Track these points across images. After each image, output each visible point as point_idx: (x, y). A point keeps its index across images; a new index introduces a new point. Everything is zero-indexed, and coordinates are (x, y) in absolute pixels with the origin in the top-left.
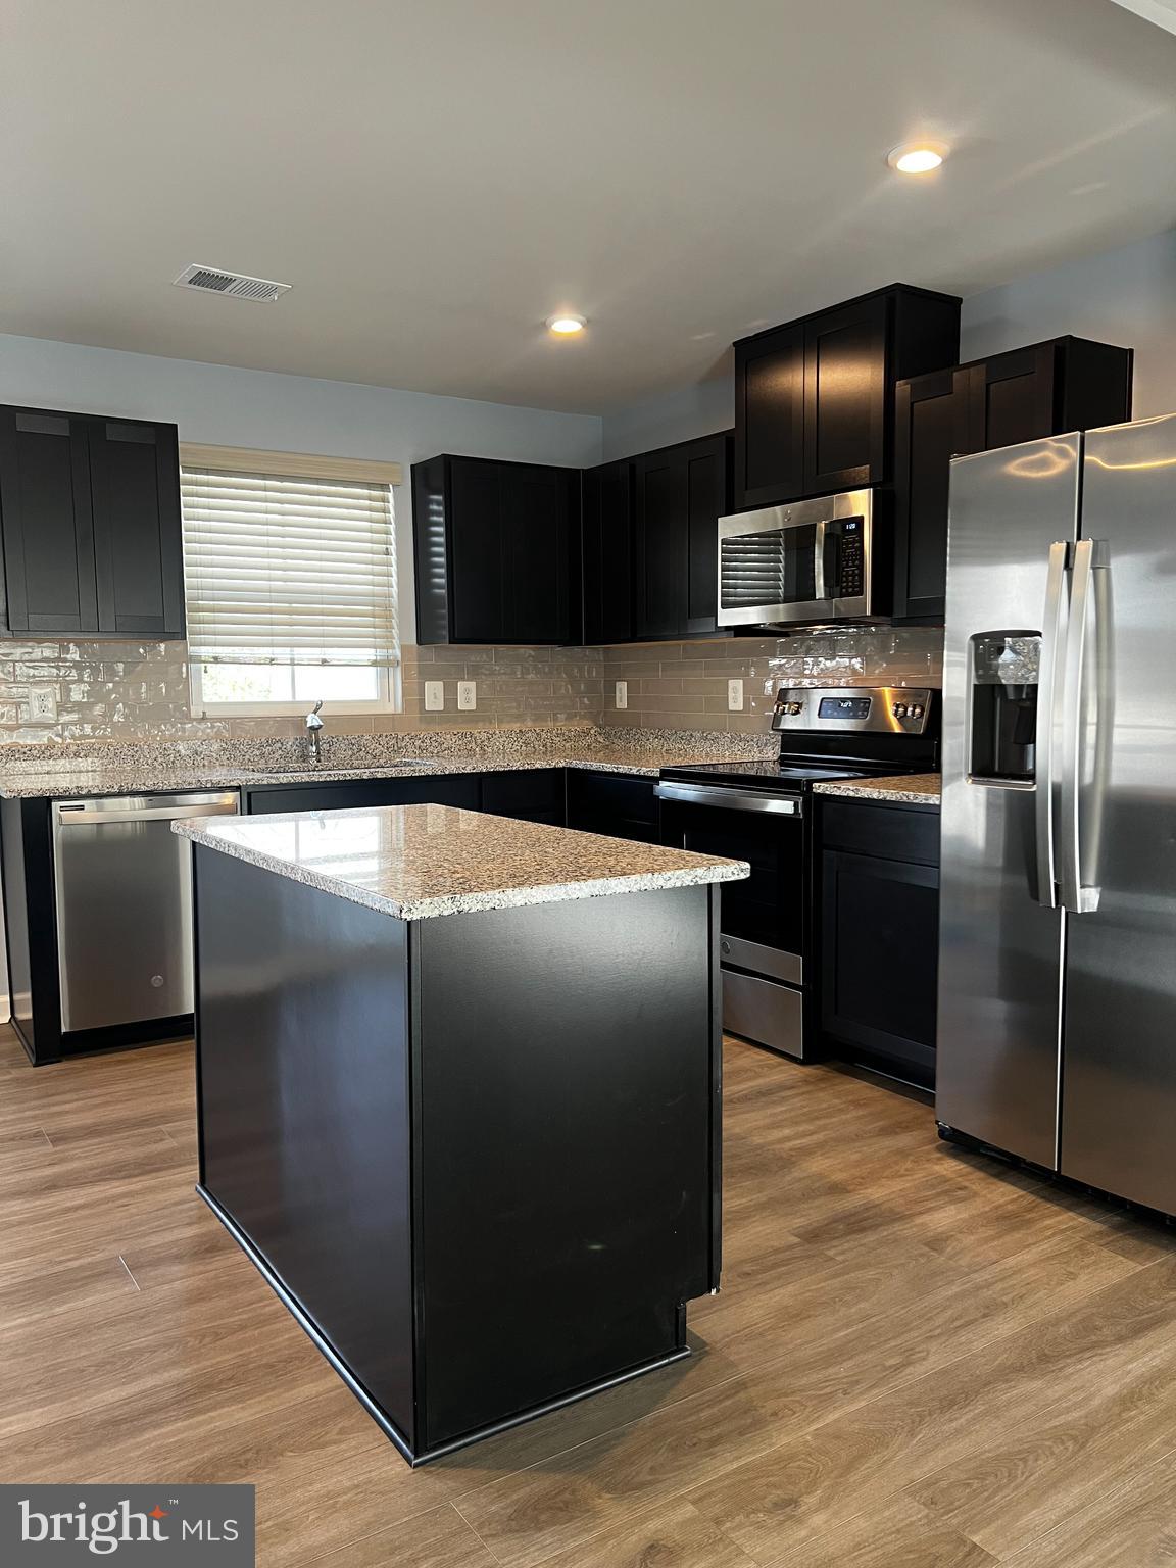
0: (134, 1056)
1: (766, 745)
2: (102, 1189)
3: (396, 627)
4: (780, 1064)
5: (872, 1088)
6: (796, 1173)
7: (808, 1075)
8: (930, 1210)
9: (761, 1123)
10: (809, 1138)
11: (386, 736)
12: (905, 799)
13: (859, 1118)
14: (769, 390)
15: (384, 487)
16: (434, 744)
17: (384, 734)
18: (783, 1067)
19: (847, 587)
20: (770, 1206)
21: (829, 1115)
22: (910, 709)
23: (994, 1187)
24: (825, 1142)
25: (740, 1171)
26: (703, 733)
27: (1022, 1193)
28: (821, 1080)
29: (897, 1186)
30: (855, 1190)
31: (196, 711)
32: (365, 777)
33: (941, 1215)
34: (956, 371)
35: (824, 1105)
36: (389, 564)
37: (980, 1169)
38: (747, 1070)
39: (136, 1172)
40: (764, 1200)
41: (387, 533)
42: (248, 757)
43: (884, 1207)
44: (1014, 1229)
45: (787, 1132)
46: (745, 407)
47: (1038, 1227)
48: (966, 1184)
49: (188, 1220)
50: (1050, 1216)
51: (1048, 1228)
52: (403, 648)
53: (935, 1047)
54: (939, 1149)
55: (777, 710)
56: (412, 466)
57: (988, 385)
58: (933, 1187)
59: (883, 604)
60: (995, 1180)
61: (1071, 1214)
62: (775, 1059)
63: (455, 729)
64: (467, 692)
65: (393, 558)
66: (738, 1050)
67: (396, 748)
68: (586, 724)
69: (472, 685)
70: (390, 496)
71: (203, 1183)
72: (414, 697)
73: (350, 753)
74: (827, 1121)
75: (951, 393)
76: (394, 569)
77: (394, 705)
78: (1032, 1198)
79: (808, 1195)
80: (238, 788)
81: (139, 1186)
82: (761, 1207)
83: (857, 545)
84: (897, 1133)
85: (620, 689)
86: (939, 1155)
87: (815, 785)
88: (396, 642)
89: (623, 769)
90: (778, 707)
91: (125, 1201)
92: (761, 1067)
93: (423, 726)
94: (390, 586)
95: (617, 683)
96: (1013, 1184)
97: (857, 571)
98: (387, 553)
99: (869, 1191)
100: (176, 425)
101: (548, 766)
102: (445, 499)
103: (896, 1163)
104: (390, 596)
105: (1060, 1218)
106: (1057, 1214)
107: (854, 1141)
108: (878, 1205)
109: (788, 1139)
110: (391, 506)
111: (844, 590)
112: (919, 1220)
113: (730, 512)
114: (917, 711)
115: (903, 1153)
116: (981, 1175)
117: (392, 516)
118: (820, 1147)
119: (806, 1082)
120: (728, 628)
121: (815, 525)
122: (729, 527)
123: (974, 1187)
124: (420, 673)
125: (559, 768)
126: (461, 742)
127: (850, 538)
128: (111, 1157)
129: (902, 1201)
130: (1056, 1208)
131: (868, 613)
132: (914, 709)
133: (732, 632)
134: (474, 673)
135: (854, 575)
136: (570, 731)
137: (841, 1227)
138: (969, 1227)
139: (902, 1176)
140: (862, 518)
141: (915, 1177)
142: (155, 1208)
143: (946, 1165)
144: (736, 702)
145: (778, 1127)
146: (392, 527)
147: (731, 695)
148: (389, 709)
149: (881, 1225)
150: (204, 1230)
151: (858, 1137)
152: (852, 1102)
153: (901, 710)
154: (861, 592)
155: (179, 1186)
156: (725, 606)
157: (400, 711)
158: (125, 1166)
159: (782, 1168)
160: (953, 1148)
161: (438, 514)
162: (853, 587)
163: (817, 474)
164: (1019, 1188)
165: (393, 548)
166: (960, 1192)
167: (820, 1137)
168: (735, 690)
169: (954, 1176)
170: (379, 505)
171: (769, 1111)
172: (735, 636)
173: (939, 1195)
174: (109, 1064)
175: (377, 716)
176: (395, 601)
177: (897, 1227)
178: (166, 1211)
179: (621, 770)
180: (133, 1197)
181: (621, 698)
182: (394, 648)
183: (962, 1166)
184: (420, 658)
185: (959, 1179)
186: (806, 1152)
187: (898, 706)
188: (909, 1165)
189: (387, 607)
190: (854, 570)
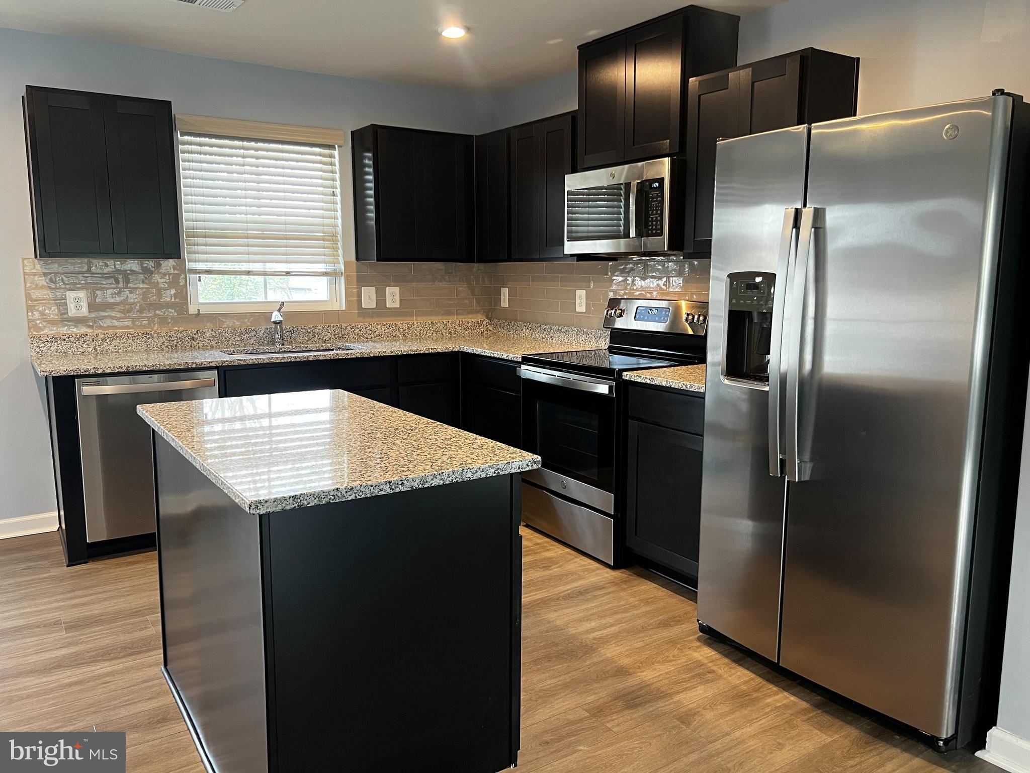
0: (141, 559)
1: (600, 337)
2: (94, 668)
3: (340, 248)
4: (598, 569)
5: (659, 589)
6: (595, 659)
7: (615, 578)
8: (686, 689)
9: (576, 617)
10: (609, 630)
11: (333, 327)
12: (684, 387)
13: (647, 613)
14: (601, 82)
15: (332, 147)
16: (369, 332)
17: (332, 325)
18: (598, 571)
19: (652, 229)
20: (570, 686)
21: (625, 611)
22: (696, 317)
23: (733, 671)
24: (619, 632)
25: (556, 656)
26: (559, 327)
27: (753, 676)
28: (625, 582)
29: (665, 668)
30: (634, 673)
31: (192, 310)
32: (311, 359)
33: (693, 694)
34: (731, 72)
35: (622, 603)
36: (335, 203)
37: (726, 656)
38: (572, 573)
39: (122, 654)
40: (568, 680)
41: (334, 180)
42: (231, 342)
43: (652, 687)
44: (743, 706)
45: (593, 624)
46: (586, 93)
47: (761, 704)
48: (714, 668)
49: (149, 696)
50: (770, 696)
51: (768, 705)
52: (346, 264)
53: (698, 562)
54: (699, 639)
55: (607, 314)
56: (351, 132)
57: (753, 83)
58: (690, 670)
59: (676, 244)
60: (734, 665)
61: (786, 694)
62: (595, 565)
63: (384, 321)
64: (393, 294)
65: (338, 199)
66: (570, 557)
67: (340, 335)
68: (480, 317)
69: (396, 290)
70: (336, 153)
71: (166, 665)
72: (355, 299)
73: (307, 338)
74: (623, 615)
75: (728, 89)
76: (339, 206)
77: (340, 304)
78: (759, 680)
79: (601, 677)
80: (216, 368)
81: (121, 666)
82: (566, 686)
83: (659, 199)
84: (671, 626)
85: (504, 293)
86: (699, 644)
87: (625, 373)
88: (341, 259)
89: (497, 355)
90: (608, 311)
91: (107, 679)
92: (584, 571)
93: (361, 319)
94: (336, 218)
95: (502, 289)
96: (748, 669)
97: (659, 218)
98: (334, 194)
99: (644, 673)
100: (171, 102)
101: (447, 351)
102: (373, 155)
103: (667, 650)
104: (336, 226)
105: (777, 697)
106: (776, 694)
107: (640, 632)
108: (649, 685)
109: (594, 630)
110: (337, 160)
111: (650, 232)
112: (676, 698)
113: (574, 170)
114: (701, 318)
115: (673, 642)
116: (726, 660)
117: (337, 168)
118: (615, 636)
119: (613, 583)
120: (572, 255)
121: (630, 183)
122: (573, 182)
123: (719, 671)
124: (358, 280)
125: (455, 352)
126: (388, 330)
127: (655, 193)
128: (107, 641)
129: (666, 681)
130: (775, 689)
131: (666, 249)
132: (699, 316)
133: (576, 258)
134: (397, 280)
135: (656, 221)
136: (468, 322)
137: (620, 704)
138: (711, 705)
139: (671, 661)
140: (663, 179)
141: (679, 662)
142: (129, 685)
143: (702, 653)
144: (581, 306)
145: (587, 620)
146: (337, 176)
147: (578, 301)
148: (336, 307)
149: (649, 702)
150: (159, 704)
151: (643, 629)
152: (642, 600)
153: (690, 317)
154: (661, 234)
155: (150, 666)
156: (571, 239)
157: (344, 309)
158: (114, 649)
159: (585, 654)
160: (708, 638)
161: (369, 166)
162: (657, 229)
163: (634, 145)
164: (751, 671)
165: (338, 191)
166: (710, 675)
167: (615, 629)
168: (581, 297)
169: (705, 661)
170: (328, 160)
171: (583, 607)
172: (578, 260)
173: (693, 677)
174: (120, 565)
175: (327, 313)
176: (340, 229)
177: (660, 704)
178: (137, 687)
179: (496, 356)
180: (114, 675)
181: (504, 299)
182: (340, 263)
183: (713, 653)
184: (358, 270)
185: (710, 664)
186: (604, 641)
187: (688, 315)
188: (676, 652)
189: (334, 235)
190: (657, 218)
